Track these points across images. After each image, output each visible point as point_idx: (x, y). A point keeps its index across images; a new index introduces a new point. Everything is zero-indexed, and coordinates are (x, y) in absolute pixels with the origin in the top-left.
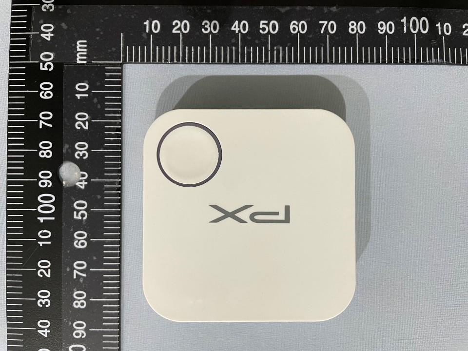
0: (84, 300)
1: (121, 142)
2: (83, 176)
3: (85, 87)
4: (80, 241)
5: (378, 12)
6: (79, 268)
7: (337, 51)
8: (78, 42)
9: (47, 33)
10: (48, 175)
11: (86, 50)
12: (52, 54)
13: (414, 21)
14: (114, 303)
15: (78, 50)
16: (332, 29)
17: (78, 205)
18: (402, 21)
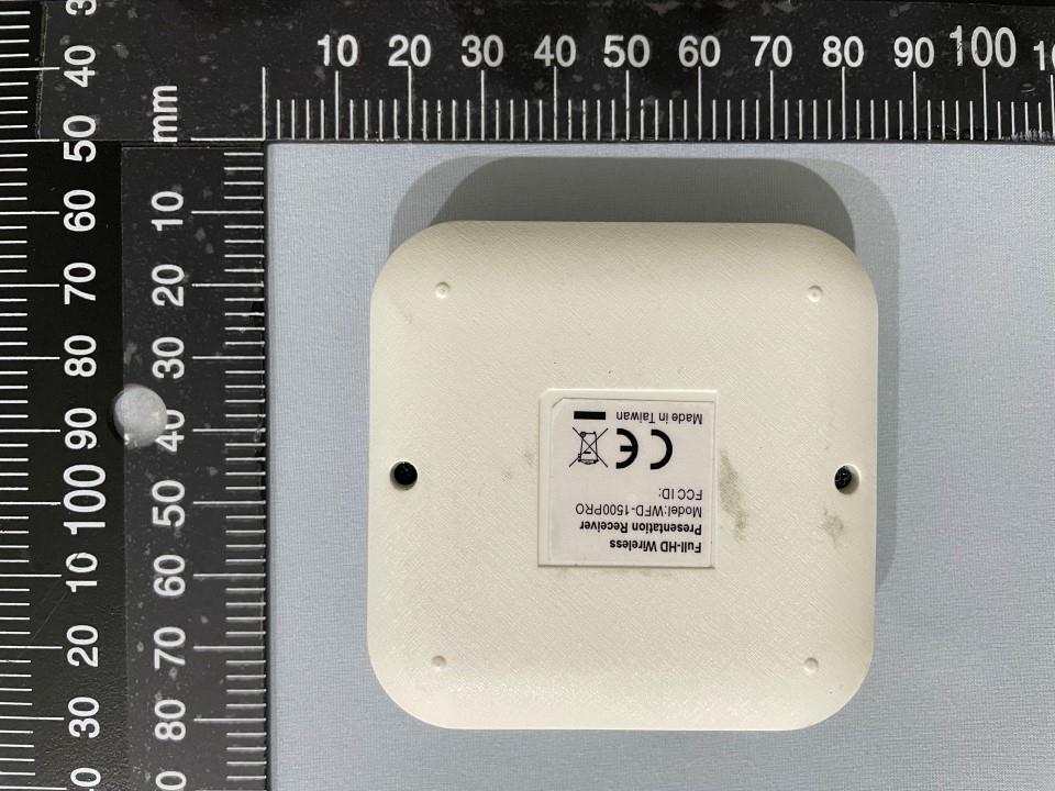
0: (180, 720)
1: (264, 336)
2: (173, 420)
3: (174, 201)
4: (169, 579)
5: (893, 14)
6: (167, 644)
7: (793, 109)
8: (156, 91)
9: (80, 68)
10: (86, 418)
11: (175, 110)
12: (92, 121)
13: (982, 36)
14: (253, 728)
15: (157, 109)
16: (782, 56)
17: (163, 492)
18: (952, 35)
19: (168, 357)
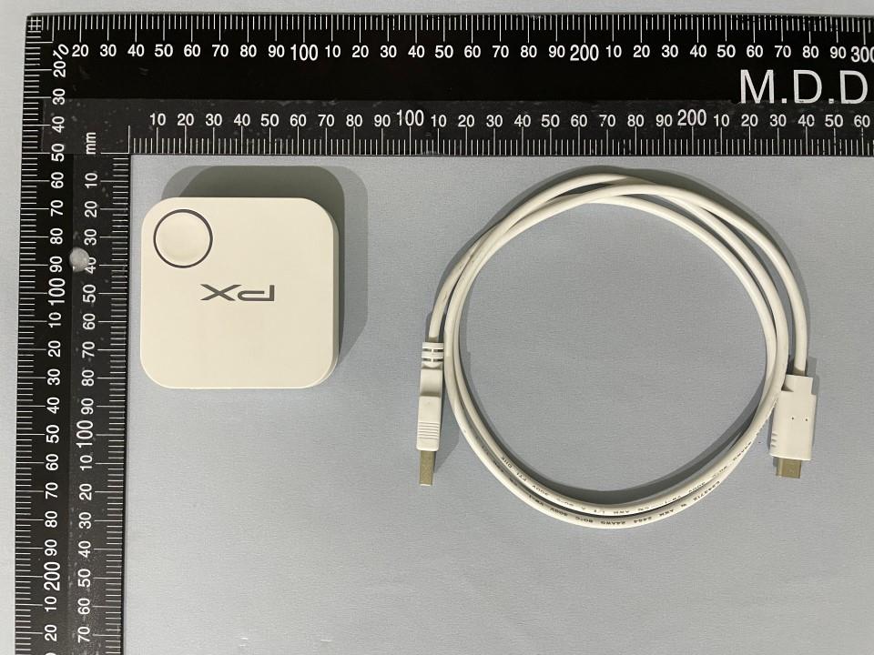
0: (92, 378)
1: (128, 229)
2: (92, 261)
3: (94, 177)
4: (89, 323)
5: (374, 106)
6: (87, 348)
7: (334, 143)
8: (88, 134)
9: (58, 125)
10: (58, 260)
11: (95, 142)
12: (63, 146)
13: (410, 114)
14: (121, 381)
15: (88, 141)
16: (330, 122)
17: (87, 289)
18: (398, 114)
19: (90, 237)
